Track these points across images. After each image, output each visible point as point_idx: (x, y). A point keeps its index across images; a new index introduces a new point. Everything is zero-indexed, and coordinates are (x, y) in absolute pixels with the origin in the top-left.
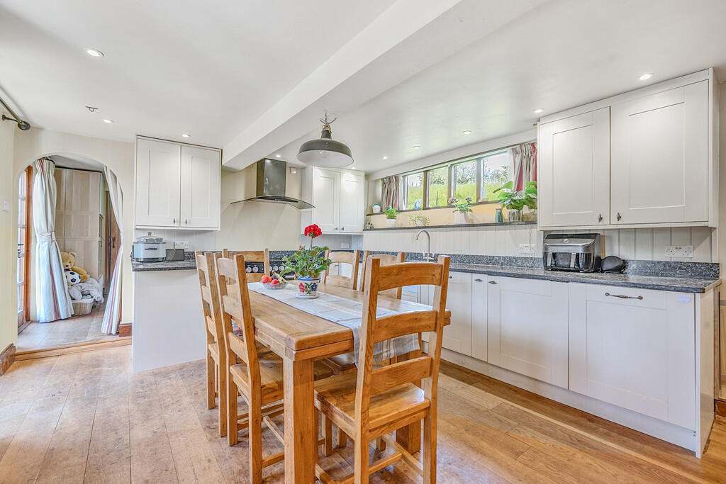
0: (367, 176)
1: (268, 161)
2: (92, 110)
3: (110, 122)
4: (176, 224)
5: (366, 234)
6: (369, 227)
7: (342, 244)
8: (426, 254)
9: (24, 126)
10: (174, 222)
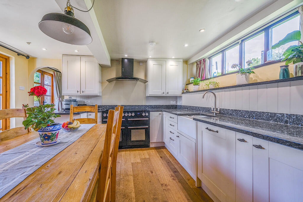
0: (186, 61)
1: (126, 60)
2: (29, 44)
3: (45, 49)
4: (79, 93)
5: (184, 96)
6: (186, 91)
7: (171, 102)
8: (214, 109)
9: (28, 57)
10: (78, 92)
